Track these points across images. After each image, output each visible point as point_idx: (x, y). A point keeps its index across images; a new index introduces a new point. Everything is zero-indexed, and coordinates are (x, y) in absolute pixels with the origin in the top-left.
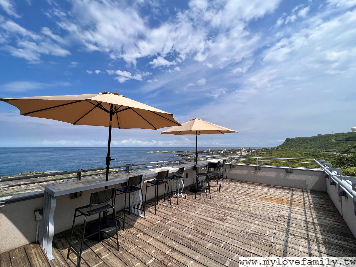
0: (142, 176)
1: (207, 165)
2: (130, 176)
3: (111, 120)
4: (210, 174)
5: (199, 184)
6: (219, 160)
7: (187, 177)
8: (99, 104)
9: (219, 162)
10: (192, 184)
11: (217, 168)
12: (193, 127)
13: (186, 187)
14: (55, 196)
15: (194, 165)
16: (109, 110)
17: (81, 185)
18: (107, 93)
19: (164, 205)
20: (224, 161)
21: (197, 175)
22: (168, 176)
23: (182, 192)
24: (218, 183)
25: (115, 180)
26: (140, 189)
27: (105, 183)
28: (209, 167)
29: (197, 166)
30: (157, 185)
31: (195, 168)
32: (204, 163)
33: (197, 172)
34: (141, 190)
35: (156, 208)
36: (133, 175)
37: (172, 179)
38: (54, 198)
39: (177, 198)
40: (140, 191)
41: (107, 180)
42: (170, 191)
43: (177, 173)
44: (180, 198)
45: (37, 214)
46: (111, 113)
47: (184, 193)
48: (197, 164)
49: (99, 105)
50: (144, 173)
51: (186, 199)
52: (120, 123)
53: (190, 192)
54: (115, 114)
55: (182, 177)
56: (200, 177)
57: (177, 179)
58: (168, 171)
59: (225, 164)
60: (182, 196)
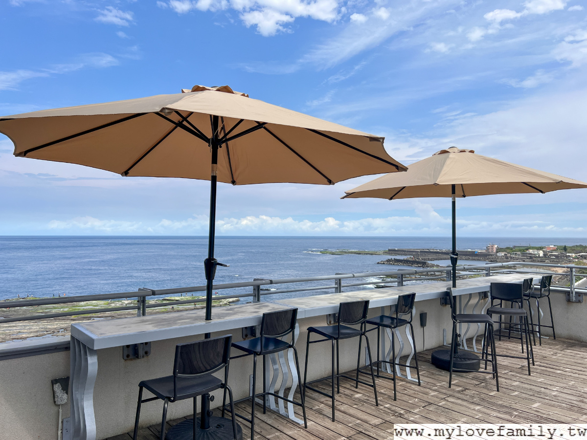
0: (295, 311)
1: (488, 289)
2: (266, 310)
3: (214, 160)
4: (495, 318)
5: (461, 347)
6: (528, 276)
7: (423, 324)
8: (185, 119)
9: (528, 282)
10: (440, 347)
11: (521, 302)
12: (443, 173)
13: (420, 353)
14: (95, 349)
15: (445, 290)
16: (209, 135)
17: (150, 328)
18: (203, 89)
19: (358, 396)
20: (546, 281)
21: (454, 317)
22: (369, 317)
23: (408, 364)
24: (525, 347)
25: (228, 319)
26: (290, 346)
27: (204, 325)
28: (493, 298)
29: (455, 292)
30: (337, 339)
31: (447, 299)
32: (478, 284)
33: (454, 311)
34: (295, 350)
35: (336, 403)
36: (273, 308)
37: (379, 325)
38: (93, 352)
39: (394, 380)
40: (291, 352)
41: (208, 317)
42: (374, 359)
43: (394, 309)
44: (404, 383)
45: (58, 388)
46: (215, 143)
47: (415, 368)
48: (454, 286)
49: (185, 123)
50: (302, 303)
51: (419, 385)
52: (236, 170)
53: (433, 367)
54: (224, 145)
55: (409, 323)
56: (464, 326)
57: (395, 328)
58: (367, 303)
59: (549, 290)
60: (409, 378)
